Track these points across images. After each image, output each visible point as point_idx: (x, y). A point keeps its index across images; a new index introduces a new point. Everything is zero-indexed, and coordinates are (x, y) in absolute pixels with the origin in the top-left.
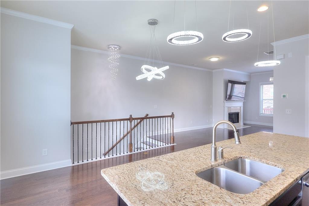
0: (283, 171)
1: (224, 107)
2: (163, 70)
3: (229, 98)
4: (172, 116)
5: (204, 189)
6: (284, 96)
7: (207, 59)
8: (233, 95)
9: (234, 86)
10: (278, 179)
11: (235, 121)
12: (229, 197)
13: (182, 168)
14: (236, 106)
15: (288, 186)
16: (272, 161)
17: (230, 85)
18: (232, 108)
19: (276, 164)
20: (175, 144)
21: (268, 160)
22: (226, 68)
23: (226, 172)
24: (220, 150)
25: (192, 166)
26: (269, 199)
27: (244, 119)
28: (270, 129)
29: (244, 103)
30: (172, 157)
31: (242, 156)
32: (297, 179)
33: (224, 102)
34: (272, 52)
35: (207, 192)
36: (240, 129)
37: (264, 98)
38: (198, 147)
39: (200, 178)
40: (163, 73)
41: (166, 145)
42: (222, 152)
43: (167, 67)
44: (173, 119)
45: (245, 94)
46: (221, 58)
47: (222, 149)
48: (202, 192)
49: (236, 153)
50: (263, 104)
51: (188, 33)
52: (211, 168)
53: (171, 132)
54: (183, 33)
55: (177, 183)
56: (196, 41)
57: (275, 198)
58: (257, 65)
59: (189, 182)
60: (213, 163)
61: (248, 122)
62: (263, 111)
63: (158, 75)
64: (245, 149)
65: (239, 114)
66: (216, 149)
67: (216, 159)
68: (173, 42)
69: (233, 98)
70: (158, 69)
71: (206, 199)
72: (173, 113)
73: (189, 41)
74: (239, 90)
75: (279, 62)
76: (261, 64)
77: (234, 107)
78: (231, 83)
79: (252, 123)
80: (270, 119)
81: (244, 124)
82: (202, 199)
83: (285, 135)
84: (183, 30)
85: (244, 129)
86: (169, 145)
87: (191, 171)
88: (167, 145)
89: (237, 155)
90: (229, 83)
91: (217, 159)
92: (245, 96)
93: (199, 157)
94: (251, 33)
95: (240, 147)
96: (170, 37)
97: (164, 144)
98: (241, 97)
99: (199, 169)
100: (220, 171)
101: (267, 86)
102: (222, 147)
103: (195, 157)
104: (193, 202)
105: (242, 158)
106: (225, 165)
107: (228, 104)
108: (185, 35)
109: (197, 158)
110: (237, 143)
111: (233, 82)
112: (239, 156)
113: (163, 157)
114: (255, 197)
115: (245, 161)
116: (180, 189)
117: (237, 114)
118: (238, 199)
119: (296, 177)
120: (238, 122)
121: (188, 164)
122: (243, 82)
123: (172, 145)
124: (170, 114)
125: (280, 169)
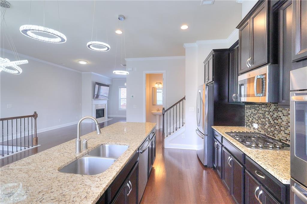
0: (129, 147)
1: (92, 105)
2: (19, 64)
3: (96, 97)
4: (35, 116)
5: (66, 182)
6: (132, 96)
7: (76, 61)
8: (100, 94)
9: (101, 87)
10: (126, 153)
11: (101, 116)
12: (89, 180)
13: (42, 169)
14: (102, 103)
15: (130, 157)
16: (123, 142)
17: (97, 86)
18: (99, 105)
19: (125, 143)
20: (38, 145)
21: (121, 142)
22: (94, 72)
23: (89, 160)
24: (84, 142)
25: (54, 163)
26: (118, 170)
27: (108, 114)
28: (125, 119)
29: (108, 101)
30: (29, 161)
31: (103, 143)
32: (136, 150)
33: (92, 100)
34: (125, 65)
35: (68, 183)
36: (105, 122)
37: (121, 98)
38: (63, 144)
39: (62, 173)
40: (18, 67)
41: (25, 149)
42: (86, 144)
43: (26, 62)
44: (36, 119)
45: (109, 94)
46: (89, 63)
47: (86, 141)
48: (63, 186)
49: (99, 142)
50: (121, 102)
51: (48, 30)
52: (75, 160)
53: (33, 134)
54: (42, 28)
55: (34, 187)
56: (58, 41)
57: (123, 168)
58: (115, 73)
59: (49, 181)
60: (78, 155)
61: (111, 116)
62: (121, 107)
63: (10, 68)
64: (106, 137)
65: (104, 110)
66: (80, 142)
67: (80, 151)
68: (28, 34)
69: (100, 97)
70: (10, 61)
71: (67, 190)
72: (35, 113)
73: (51, 39)
74: (104, 90)
75: (128, 73)
76: (117, 72)
77: (101, 104)
78: (98, 85)
79: (114, 116)
80: (124, 112)
81: (108, 118)
82: (62, 193)
83: (132, 123)
84: (42, 25)
85: (108, 122)
86: (31, 148)
87: (53, 169)
88: (27, 149)
89: (99, 143)
90: (96, 85)
91: (82, 150)
92: (109, 96)
93: (64, 153)
94: (110, 48)
95: (102, 136)
96: (24, 28)
97: (23, 148)
98: (106, 97)
99: (62, 164)
100: (84, 160)
101: (123, 88)
102: (86, 139)
103: (59, 154)
104: (52, 199)
105: (103, 144)
106: (89, 154)
107: (96, 102)
108: (44, 31)
109: (61, 154)
110: (99, 133)
111: (100, 85)
112: (100, 143)
113: (15, 163)
114: (109, 172)
115: (105, 147)
116: (37, 192)
117: (103, 110)
118: (96, 179)
119: (135, 149)
120: (104, 117)
121: (51, 163)
122: (107, 84)
123: (34, 147)
124: (32, 114)
125: (127, 146)
